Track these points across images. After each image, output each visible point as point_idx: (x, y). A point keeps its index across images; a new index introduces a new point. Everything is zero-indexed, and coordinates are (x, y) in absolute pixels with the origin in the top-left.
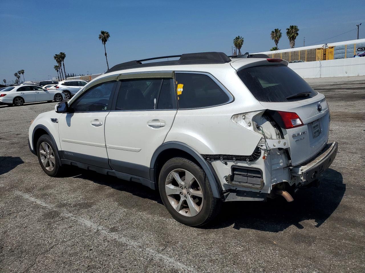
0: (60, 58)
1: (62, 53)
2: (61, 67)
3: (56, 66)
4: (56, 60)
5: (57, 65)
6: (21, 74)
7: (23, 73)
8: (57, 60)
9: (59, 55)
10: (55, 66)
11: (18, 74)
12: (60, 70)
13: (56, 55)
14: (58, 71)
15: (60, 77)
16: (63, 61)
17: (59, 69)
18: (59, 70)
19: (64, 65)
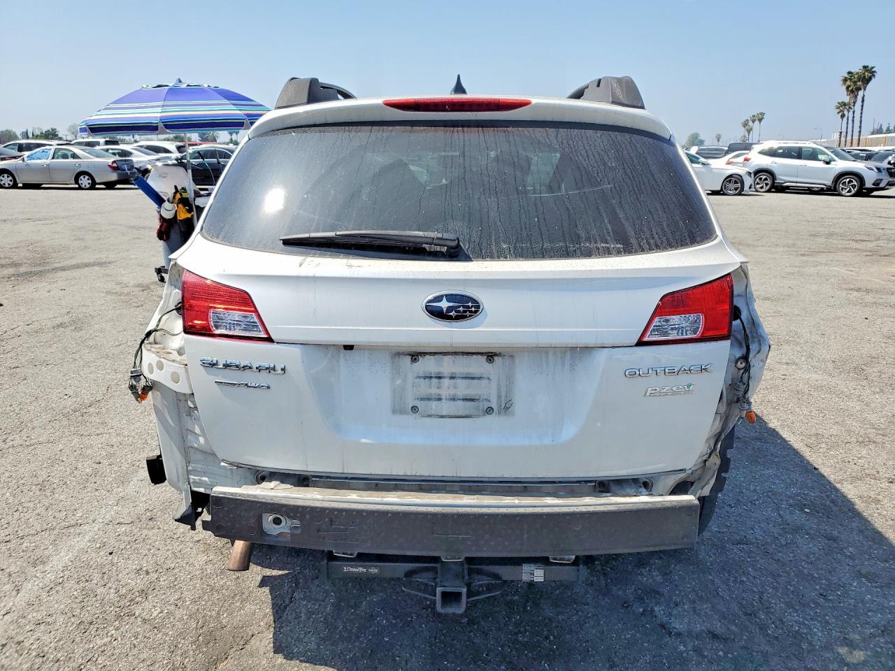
0: (859, 81)
1: (868, 67)
2: (854, 106)
3: (842, 102)
4: (844, 88)
5: (846, 99)
6: (757, 122)
7: (760, 120)
8: (848, 88)
9: (857, 73)
10: (839, 103)
11: (751, 123)
12: (851, 114)
13: (849, 73)
14: (843, 116)
15: (843, 134)
16: (865, 90)
17: (849, 111)
18: (846, 112)
19: (863, 101)
